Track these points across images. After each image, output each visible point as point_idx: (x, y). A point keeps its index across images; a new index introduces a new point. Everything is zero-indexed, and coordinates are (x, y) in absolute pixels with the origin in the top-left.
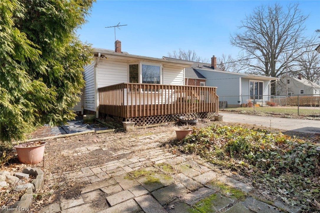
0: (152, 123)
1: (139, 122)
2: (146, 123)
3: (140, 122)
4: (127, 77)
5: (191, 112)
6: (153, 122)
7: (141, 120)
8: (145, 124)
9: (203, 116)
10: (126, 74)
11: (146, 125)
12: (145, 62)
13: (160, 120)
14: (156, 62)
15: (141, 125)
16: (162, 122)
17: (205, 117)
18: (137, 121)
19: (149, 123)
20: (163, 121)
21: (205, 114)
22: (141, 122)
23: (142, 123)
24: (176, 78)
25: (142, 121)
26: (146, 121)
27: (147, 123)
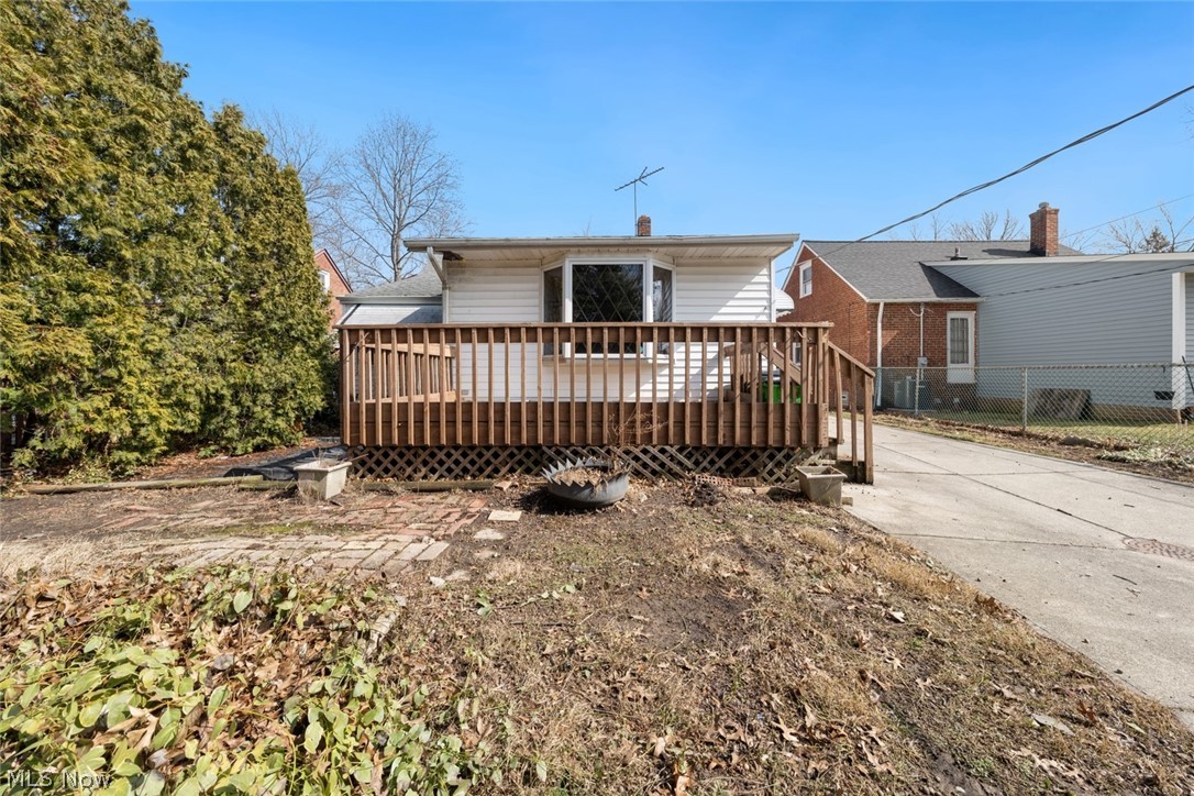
0: (453, 474)
1: (398, 466)
2: (424, 470)
3: (401, 463)
4: (536, 309)
5: (633, 443)
6: (457, 471)
7: (405, 459)
8: (422, 474)
9: (738, 464)
10: (536, 302)
11: (425, 477)
12: (584, 255)
13: (488, 463)
14: (625, 249)
15: (406, 475)
16: (496, 471)
17: (748, 470)
18: (390, 459)
19: (442, 470)
20: (504, 470)
21: (747, 457)
22: (404, 465)
23: (409, 470)
24: (731, 303)
25: (409, 463)
26: (425, 463)
27: (433, 471)
